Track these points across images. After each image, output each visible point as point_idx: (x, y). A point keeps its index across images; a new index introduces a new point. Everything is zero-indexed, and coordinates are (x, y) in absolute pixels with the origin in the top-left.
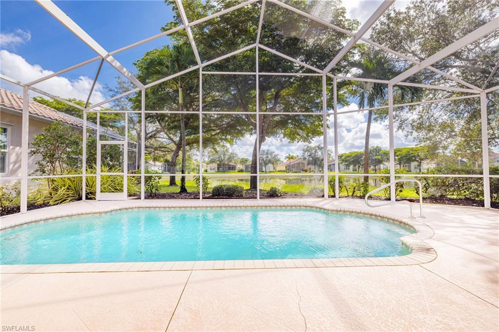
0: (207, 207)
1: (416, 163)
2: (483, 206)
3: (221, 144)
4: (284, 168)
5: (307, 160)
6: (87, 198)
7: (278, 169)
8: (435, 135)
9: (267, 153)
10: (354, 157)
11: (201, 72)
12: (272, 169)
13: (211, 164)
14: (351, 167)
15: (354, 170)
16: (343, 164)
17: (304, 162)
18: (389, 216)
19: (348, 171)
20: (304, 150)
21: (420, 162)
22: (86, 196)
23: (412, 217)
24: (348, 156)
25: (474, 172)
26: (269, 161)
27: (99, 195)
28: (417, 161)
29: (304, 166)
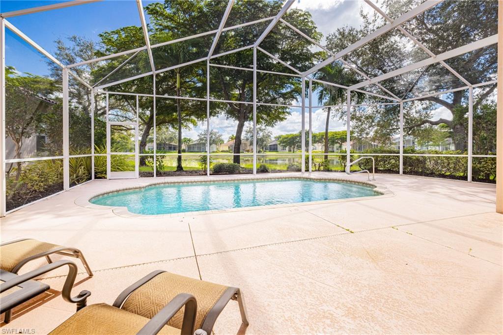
0: (223, 181)
1: (338, 145)
2: (399, 173)
3: (185, 124)
4: (226, 149)
5: (249, 141)
6: (96, 178)
7: (221, 149)
8: (362, 125)
9: (211, 134)
10: (290, 139)
11: (208, 64)
12: (215, 150)
13: (150, 143)
14: (287, 148)
15: (290, 151)
16: (281, 145)
17: (247, 142)
18: (356, 180)
19: (284, 151)
20: (246, 132)
21: (341, 144)
22: (95, 175)
23: (370, 180)
24: (285, 138)
25: (394, 152)
26: (213, 141)
27: (109, 174)
28: (339, 143)
29: (246, 146)
